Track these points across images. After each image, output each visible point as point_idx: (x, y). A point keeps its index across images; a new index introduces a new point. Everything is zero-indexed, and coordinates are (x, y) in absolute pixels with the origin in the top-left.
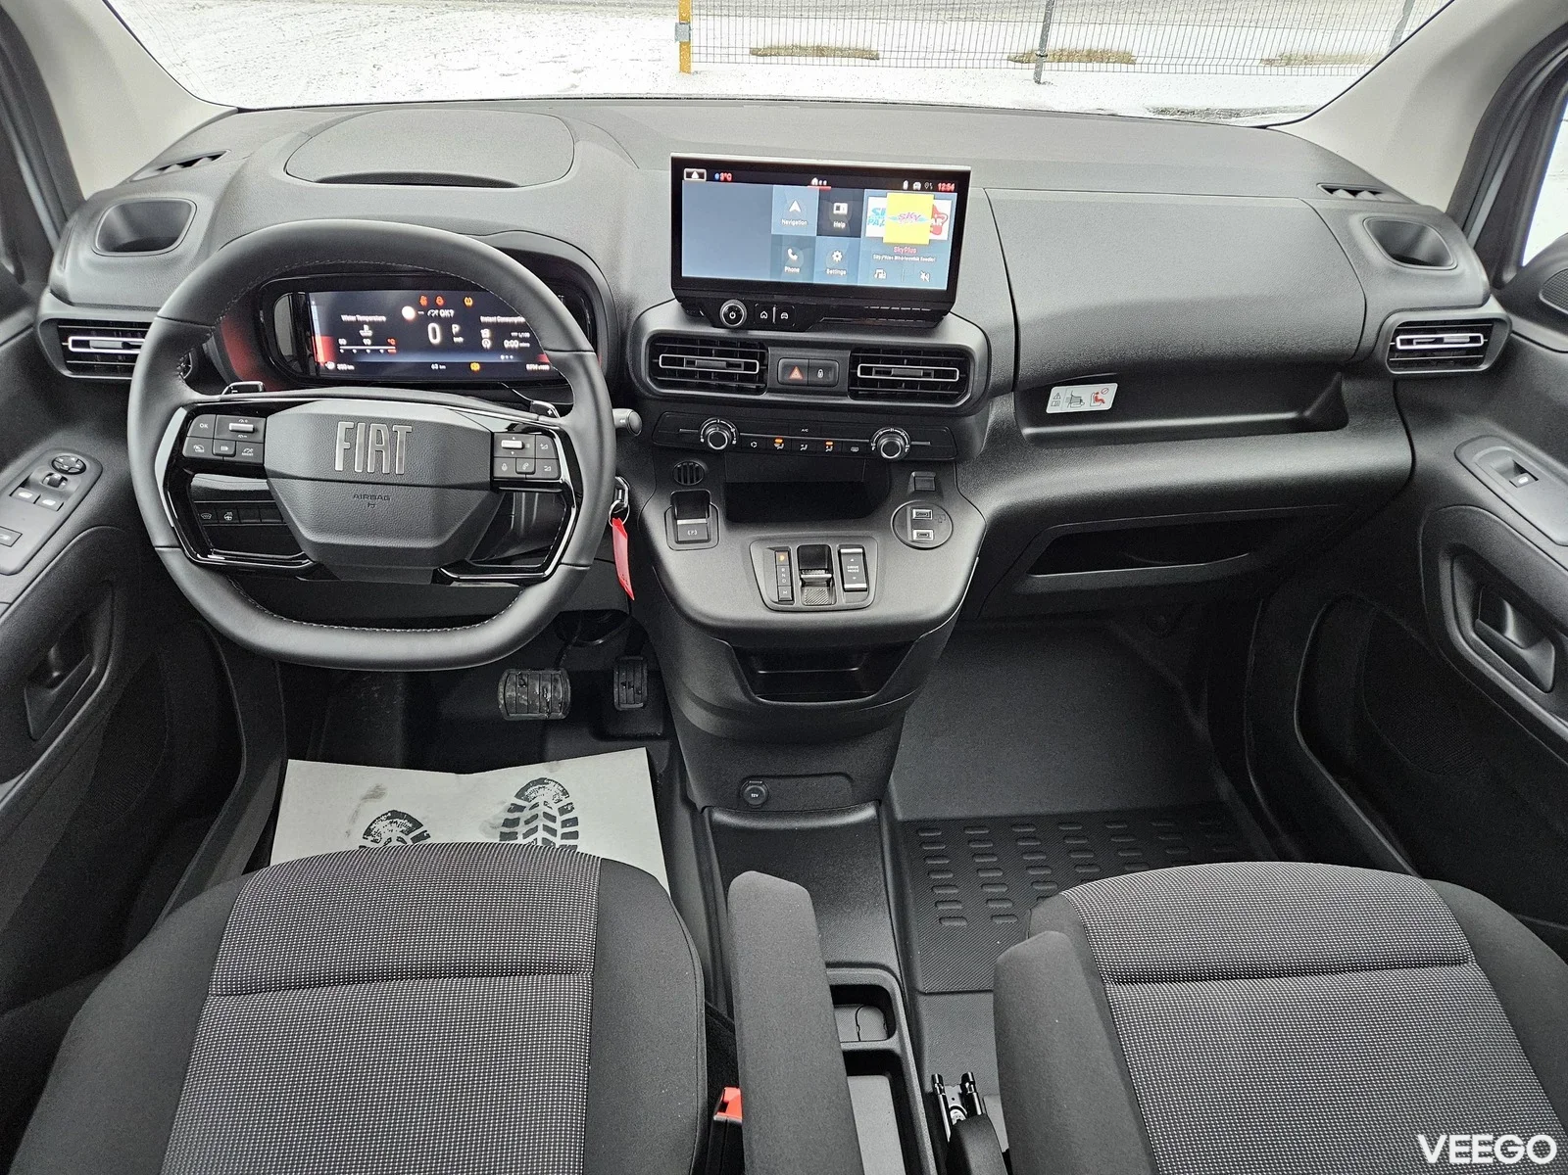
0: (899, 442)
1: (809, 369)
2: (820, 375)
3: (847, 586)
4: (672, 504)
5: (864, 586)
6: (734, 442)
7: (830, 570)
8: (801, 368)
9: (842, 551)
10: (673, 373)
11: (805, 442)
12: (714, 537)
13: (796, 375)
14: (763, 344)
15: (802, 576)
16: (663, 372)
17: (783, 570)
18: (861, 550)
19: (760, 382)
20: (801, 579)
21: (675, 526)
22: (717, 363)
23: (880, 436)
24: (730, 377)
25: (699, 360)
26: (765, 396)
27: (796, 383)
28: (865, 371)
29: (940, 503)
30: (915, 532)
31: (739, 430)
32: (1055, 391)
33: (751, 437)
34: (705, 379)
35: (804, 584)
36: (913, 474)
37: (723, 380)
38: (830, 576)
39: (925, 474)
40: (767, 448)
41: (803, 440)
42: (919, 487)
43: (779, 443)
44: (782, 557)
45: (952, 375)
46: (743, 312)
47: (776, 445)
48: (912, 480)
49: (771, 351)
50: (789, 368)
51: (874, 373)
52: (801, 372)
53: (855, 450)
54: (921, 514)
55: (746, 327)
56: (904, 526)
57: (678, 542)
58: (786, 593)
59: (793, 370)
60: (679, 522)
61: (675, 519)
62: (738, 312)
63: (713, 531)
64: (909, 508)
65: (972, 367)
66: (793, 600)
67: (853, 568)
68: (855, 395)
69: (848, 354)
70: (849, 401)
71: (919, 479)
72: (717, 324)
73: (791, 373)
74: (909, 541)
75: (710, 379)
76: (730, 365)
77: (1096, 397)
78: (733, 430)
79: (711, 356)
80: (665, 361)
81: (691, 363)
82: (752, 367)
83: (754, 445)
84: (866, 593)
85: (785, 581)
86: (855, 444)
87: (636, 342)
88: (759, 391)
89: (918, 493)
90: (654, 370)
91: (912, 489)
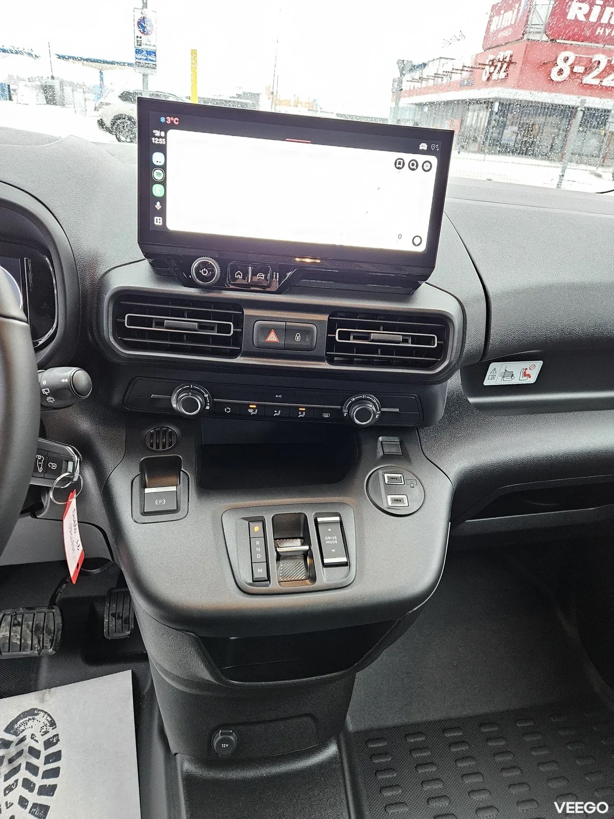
0: (371, 407)
1: (287, 332)
2: (298, 338)
3: (326, 561)
4: (142, 470)
5: (344, 560)
6: (208, 408)
7: (306, 540)
8: (277, 330)
9: (319, 520)
10: (142, 334)
11: (278, 408)
12: (183, 506)
13: (272, 338)
14: (239, 305)
15: (279, 550)
16: (131, 333)
17: (258, 543)
18: (337, 519)
19: (235, 345)
20: (277, 553)
21: (143, 495)
22: (190, 324)
23: (353, 402)
24: (205, 339)
25: (169, 321)
26: (240, 360)
27: (272, 346)
28: (343, 335)
29: (410, 468)
30: (389, 497)
31: (213, 396)
32: (493, 366)
33: (225, 403)
34: (176, 341)
35: (279, 557)
36: (380, 439)
37: (195, 343)
38: (307, 548)
39: (391, 438)
40: (240, 413)
41: (276, 406)
42: (387, 450)
43: (252, 409)
44: (257, 528)
45: (430, 341)
46: (217, 270)
47: (250, 411)
48: (379, 444)
49: (247, 312)
50: (266, 330)
51: (352, 337)
52: (276, 334)
53: (326, 416)
54: (393, 478)
55: (221, 285)
56: (378, 492)
57: (145, 514)
58: (261, 572)
59: (269, 333)
60: (147, 490)
61: (144, 486)
62: (212, 270)
63: (183, 499)
64: (380, 472)
65: (451, 333)
66: (269, 579)
67: (331, 539)
68: (331, 362)
69: (325, 318)
70: (325, 366)
71: (387, 444)
72: (190, 284)
73: (267, 337)
74: (384, 507)
75: (182, 341)
76: (202, 327)
77: (525, 372)
78: (206, 396)
79: (184, 317)
80: (132, 321)
81: (160, 324)
82: (226, 329)
83: (228, 410)
84: (347, 568)
85: (259, 556)
86: (327, 411)
87: (99, 299)
88: (234, 354)
89: (387, 457)
90: (119, 329)
91: (380, 454)
